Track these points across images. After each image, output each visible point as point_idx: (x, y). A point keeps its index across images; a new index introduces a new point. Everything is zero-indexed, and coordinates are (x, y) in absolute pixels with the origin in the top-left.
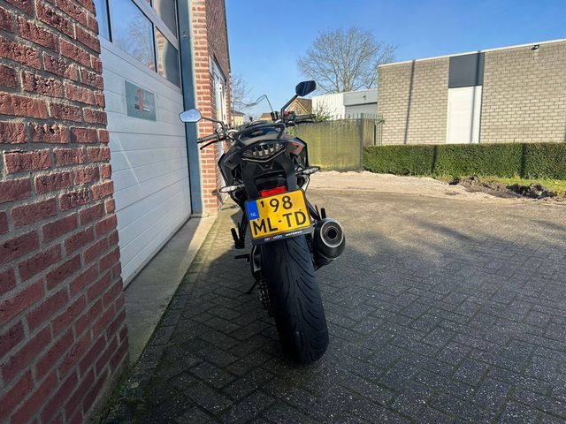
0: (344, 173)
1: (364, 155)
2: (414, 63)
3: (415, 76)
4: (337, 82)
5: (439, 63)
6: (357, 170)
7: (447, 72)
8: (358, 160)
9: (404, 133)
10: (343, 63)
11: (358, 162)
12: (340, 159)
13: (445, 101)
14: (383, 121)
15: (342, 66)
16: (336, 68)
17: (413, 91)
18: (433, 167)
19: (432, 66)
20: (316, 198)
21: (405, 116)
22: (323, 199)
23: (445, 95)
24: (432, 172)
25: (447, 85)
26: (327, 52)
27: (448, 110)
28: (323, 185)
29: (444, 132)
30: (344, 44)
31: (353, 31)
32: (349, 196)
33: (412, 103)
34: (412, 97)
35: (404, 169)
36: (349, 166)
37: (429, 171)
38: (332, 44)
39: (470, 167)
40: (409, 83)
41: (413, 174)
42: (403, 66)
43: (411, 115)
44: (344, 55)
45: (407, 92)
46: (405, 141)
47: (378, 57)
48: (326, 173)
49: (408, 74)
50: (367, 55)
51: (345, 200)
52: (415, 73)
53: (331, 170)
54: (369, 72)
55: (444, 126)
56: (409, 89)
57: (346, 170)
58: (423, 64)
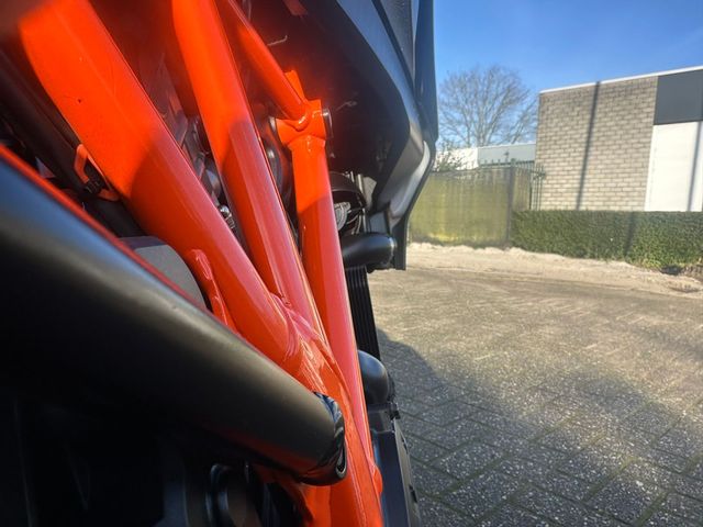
0: (480, 251)
1: (514, 223)
2: (597, 86)
3: (599, 106)
4: (469, 137)
5: (641, 87)
6: (501, 245)
7: (652, 100)
8: (504, 231)
9: (576, 194)
10: (478, 113)
11: (503, 234)
12: (475, 228)
13: (647, 145)
14: (543, 175)
15: (476, 118)
16: (468, 118)
17: (595, 130)
18: (627, 247)
19: (628, 90)
20: (437, 282)
21: (580, 168)
22: (451, 284)
23: (648, 135)
24: (625, 254)
25: (652, 120)
26: (457, 99)
27: (651, 160)
28: (449, 263)
29: (642, 195)
30: (480, 87)
31: (493, 71)
32: (497, 282)
33: (591, 149)
34: (593, 139)
35: (578, 248)
36: (488, 239)
37: (620, 253)
38: (463, 88)
39: (693, 249)
40: (588, 117)
41: (593, 257)
42: (580, 92)
43: (589, 167)
44: (480, 103)
45: (584, 131)
46: (578, 206)
47: (525, 107)
48: (452, 248)
49: (588, 103)
50: (511, 102)
51: (493, 289)
52: (599, 101)
53: (460, 244)
54: (511, 125)
55: (643, 185)
56: (586, 126)
57: (483, 246)
58: (613, 88)
